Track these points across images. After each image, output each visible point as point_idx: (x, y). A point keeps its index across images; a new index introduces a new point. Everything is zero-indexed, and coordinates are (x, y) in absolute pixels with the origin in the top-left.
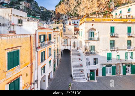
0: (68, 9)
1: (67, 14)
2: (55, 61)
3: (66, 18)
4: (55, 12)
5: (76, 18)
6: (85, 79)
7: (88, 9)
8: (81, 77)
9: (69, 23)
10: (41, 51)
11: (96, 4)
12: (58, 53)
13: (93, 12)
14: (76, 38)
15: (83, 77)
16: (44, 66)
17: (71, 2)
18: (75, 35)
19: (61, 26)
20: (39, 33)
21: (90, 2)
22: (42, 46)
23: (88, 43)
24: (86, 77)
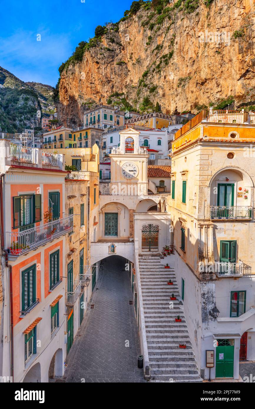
0: (116, 80)
1: (110, 102)
2: (72, 307)
3: (109, 123)
4: (56, 91)
5: (152, 122)
6: (195, 372)
7: (203, 84)
8: (178, 366)
9: (127, 143)
10: (23, 264)
11: (236, 64)
12: (82, 271)
13: (224, 96)
14: (154, 208)
15: (186, 366)
16: (35, 329)
17: (129, 49)
18: (151, 197)
19: (92, 158)
20: (13, 186)
21: (211, 53)
22: (28, 244)
23: (211, 230)
24: (200, 364)
